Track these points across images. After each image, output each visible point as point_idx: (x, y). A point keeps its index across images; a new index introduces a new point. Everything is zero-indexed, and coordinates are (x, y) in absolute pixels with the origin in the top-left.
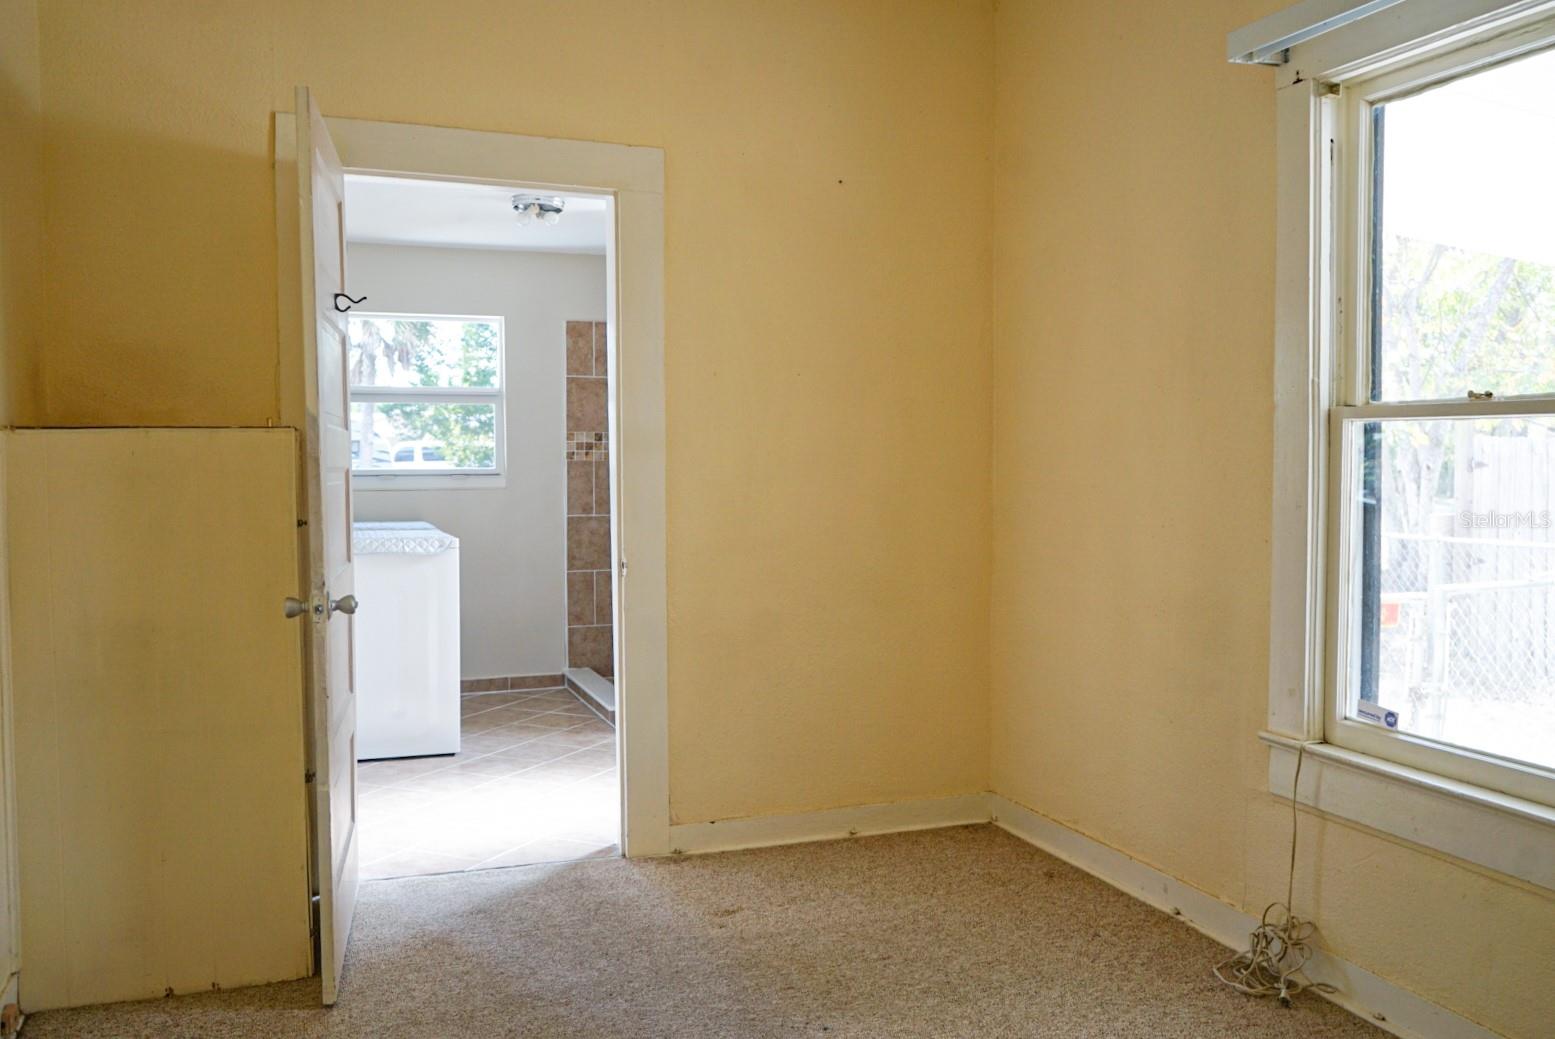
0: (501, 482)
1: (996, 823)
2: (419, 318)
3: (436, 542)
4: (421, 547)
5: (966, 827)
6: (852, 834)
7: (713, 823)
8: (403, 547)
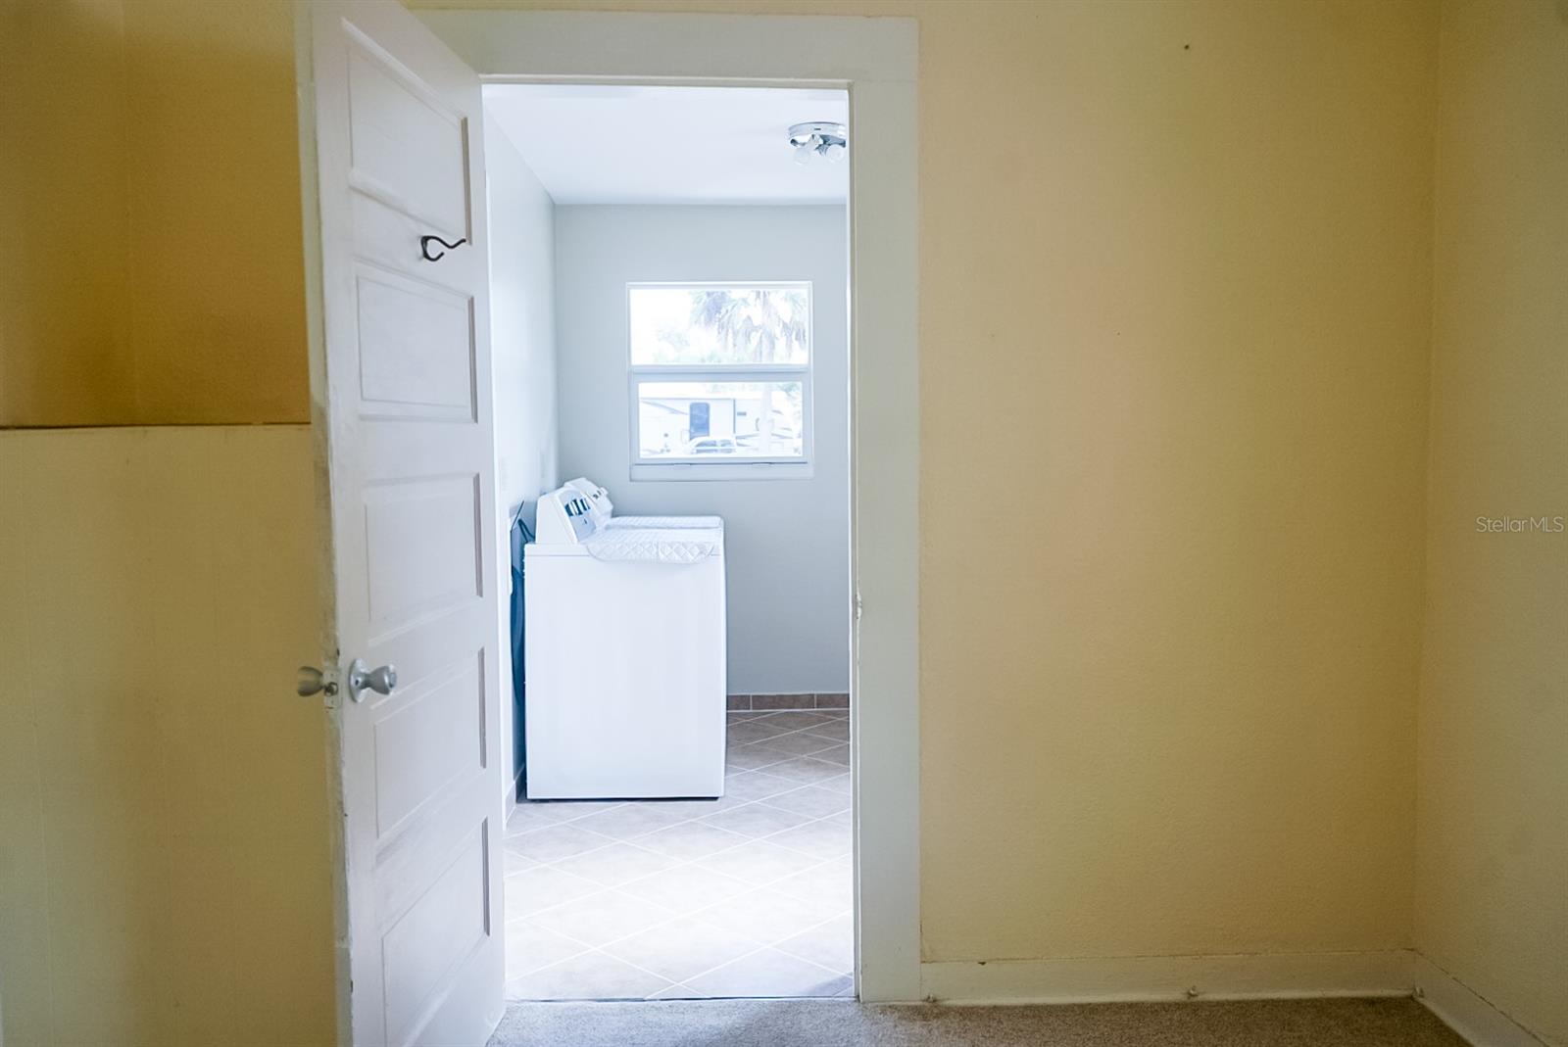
0: (808, 472)
1: (1421, 1000)
2: (716, 287)
3: (696, 548)
4: (678, 553)
5: (1371, 1002)
6: (1190, 995)
7: (983, 963)
8: (657, 553)
